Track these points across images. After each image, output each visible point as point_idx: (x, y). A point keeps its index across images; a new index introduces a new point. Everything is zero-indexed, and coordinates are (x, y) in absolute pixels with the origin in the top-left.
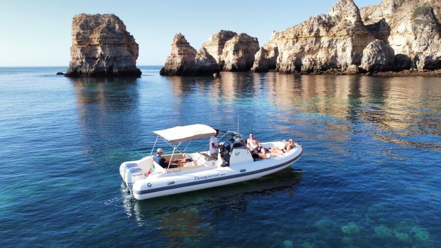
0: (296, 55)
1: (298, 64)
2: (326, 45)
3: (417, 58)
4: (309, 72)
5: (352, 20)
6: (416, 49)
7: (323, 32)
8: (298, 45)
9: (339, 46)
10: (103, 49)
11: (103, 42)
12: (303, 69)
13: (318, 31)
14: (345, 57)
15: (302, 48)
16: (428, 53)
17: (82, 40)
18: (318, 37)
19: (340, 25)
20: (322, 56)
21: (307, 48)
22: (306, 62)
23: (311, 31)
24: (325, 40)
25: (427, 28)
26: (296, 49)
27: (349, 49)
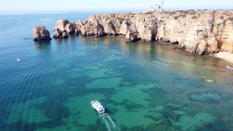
0: (85, 32)
1: (86, 34)
2: (91, 30)
3: (108, 33)
4: (88, 36)
5: (96, 24)
6: (108, 31)
7: (90, 27)
8: (85, 30)
9: (94, 30)
10: (43, 35)
11: (43, 33)
12: (87, 35)
13: (89, 27)
14: (96, 33)
15: (86, 31)
16: (110, 32)
17: (38, 33)
18: (89, 28)
19: (94, 25)
20: (91, 32)
21: (87, 31)
22: (87, 34)
23: (88, 27)
24: (91, 29)
25: (110, 27)
26: (85, 31)
27: (96, 31)
